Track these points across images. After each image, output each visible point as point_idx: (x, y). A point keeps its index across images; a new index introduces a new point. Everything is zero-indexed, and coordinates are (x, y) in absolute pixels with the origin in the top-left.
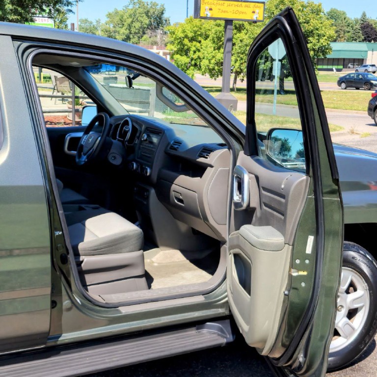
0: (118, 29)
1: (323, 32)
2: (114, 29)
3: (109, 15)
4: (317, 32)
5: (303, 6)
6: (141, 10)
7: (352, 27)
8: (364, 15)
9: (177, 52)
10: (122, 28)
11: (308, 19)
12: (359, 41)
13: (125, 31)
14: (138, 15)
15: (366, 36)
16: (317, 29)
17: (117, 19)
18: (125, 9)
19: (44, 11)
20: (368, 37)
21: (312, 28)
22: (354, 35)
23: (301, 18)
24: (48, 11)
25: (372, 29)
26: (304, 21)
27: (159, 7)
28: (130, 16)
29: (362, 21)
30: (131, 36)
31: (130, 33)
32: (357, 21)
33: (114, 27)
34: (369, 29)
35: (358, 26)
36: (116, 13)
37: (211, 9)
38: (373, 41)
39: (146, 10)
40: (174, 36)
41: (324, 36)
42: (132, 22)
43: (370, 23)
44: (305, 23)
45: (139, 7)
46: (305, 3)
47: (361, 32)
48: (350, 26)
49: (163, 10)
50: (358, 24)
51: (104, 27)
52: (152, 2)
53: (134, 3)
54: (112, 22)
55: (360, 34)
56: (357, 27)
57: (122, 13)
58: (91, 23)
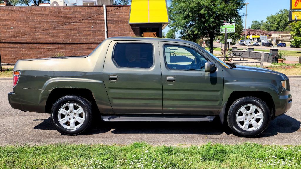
0: (272, 25)
2: (270, 25)
3: (268, 18)
6: (286, 14)
9: (295, 35)
10: (274, 24)
13: (276, 26)
14: (284, 17)
17: (272, 20)
18: (277, 14)
19: (228, 20)
24: (230, 20)
28: (279, 18)
30: (279, 28)
31: (279, 26)
33: (270, 24)
36: (272, 17)
37: (298, 16)
40: (294, 27)
42: (280, 21)
51: (265, 24)
54: (269, 21)
57: (274, 17)
58: (259, 22)
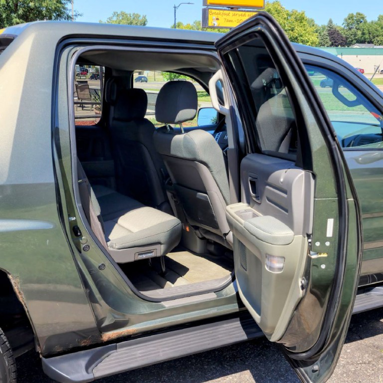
1: (306, 38)
4: (302, 38)
5: (288, 14)
7: (320, 33)
8: (331, 22)
11: (293, 26)
12: (327, 47)
15: (333, 41)
16: (301, 36)
18: (109, 20)
20: (335, 42)
21: (297, 35)
22: (322, 41)
23: (287, 26)
25: (338, 34)
26: (290, 28)
27: (141, 18)
29: (329, 27)
32: (324, 28)
34: (335, 35)
35: (326, 33)
37: (217, 19)
38: (340, 46)
39: (129, 22)
41: (308, 42)
43: (337, 29)
44: (290, 30)
45: (123, 19)
46: (290, 12)
47: (328, 38)
48: (318, 32)
49: (145, 22)
50: (326, 30)
52: (134, 14)
53: (118, 15)
55: (328, 40)
56: (324, 33)
